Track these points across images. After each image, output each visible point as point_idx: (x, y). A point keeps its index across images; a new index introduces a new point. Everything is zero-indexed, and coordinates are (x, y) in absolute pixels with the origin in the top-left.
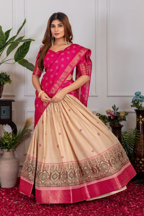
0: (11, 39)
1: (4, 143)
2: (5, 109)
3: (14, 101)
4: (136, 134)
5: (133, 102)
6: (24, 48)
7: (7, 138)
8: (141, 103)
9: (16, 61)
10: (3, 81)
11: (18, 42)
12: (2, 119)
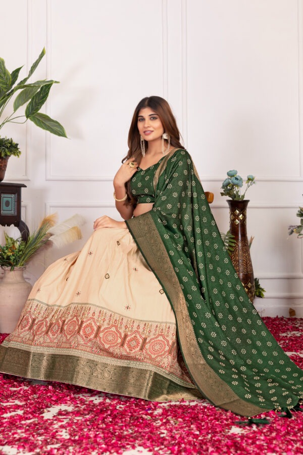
0: (21, 82)
1: (5, 257)
2: (10, 199)
3: (25, 186)
4: (230, 241)
5: (223, 187)
7: (11, 248)
8: (237, 190)
9: (27, 117)
10: (5, 151)
12: (3, 215)
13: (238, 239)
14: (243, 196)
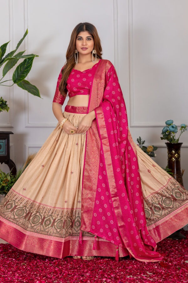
0: (9, 55)
3: (13, 134)
5: (163, 133)
6: (25, 65)
7: (4, 181)
8: (173, 135)
9: (15, 82)
11: (18, 58)
13: (174, 173)
14: (178, 140)
